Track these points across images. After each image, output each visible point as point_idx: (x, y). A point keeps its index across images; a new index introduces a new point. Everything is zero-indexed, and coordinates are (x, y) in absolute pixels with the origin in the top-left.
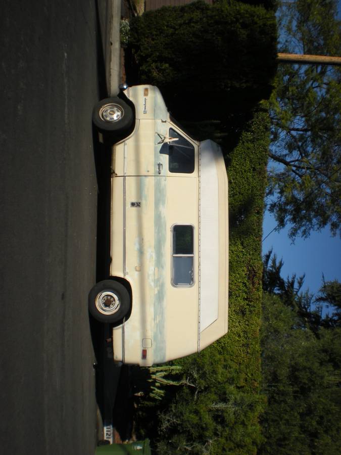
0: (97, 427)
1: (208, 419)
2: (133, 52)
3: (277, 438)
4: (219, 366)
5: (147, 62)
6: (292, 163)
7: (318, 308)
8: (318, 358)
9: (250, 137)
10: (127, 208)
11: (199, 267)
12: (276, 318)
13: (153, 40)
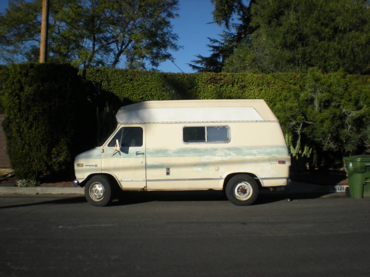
0: (336, 197)
1: (326, 113)
2: (41, 177)
3: (339, 59)
4: (286, 105)
5: (51, 165)
6: (120, 48)
7: (233, 26)
8: (276, 27)
9: (105, 83)
10: (171, 178)
11: (214, 122)
12: (244, 60)
13: (34, 161)
